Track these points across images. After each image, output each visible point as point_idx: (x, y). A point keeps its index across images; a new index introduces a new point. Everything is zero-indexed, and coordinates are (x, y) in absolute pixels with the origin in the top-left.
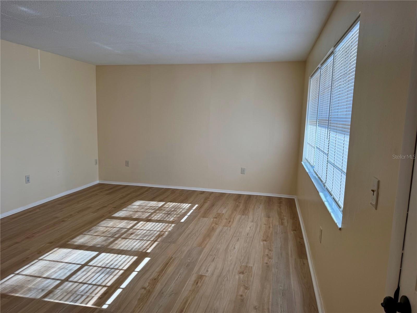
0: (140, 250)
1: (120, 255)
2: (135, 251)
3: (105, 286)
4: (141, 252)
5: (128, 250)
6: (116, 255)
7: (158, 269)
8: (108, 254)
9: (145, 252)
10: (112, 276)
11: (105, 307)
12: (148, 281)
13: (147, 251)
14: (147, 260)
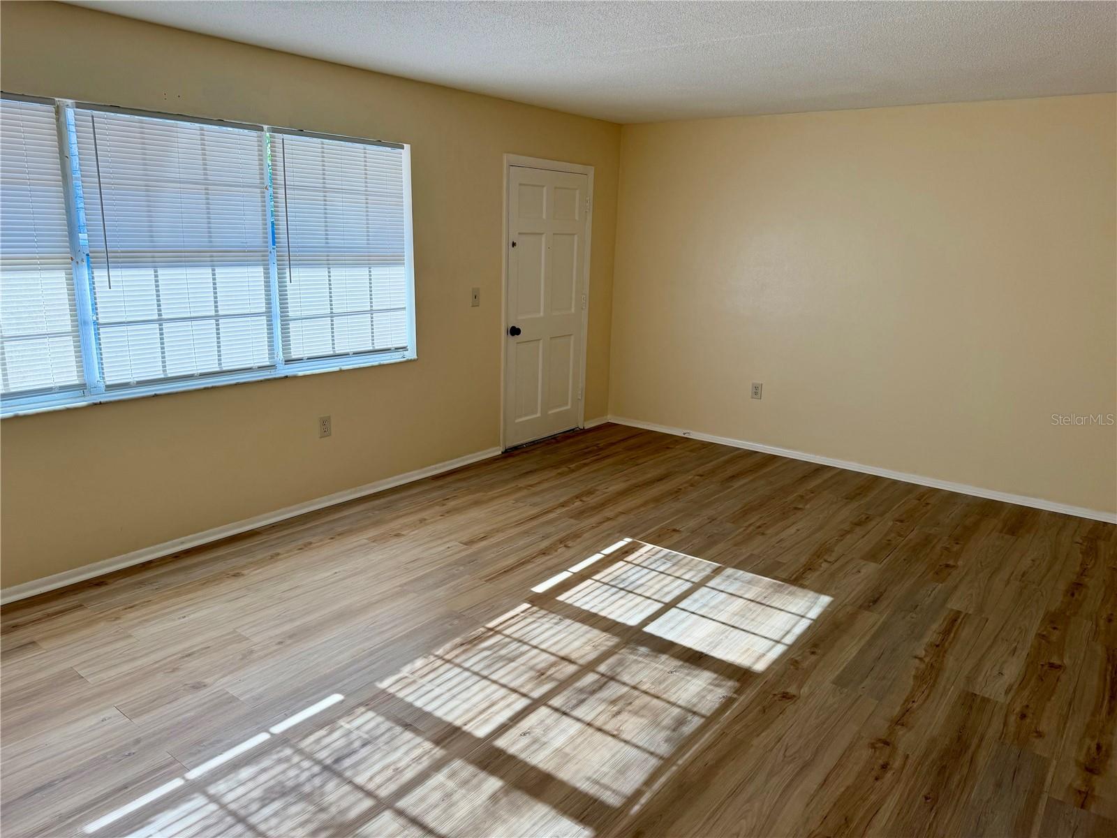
0: (543, 612)
1: (594, 611)
2: (554, 613)
3: (628, 562)
4: (542, 608)
5: (571, 619)
6: (603, 614)
7: (529, 567)
8: (619, 620)
9: (533, 606)
10: (616, 574)
11: (628, 540)
12: (556, 553)
13: (529, 606)
14: (540, 588)
